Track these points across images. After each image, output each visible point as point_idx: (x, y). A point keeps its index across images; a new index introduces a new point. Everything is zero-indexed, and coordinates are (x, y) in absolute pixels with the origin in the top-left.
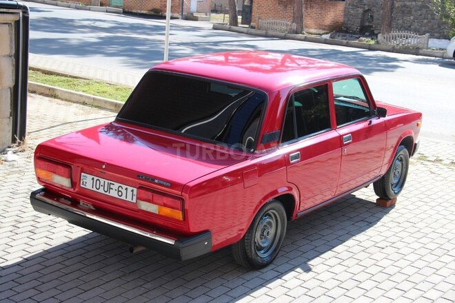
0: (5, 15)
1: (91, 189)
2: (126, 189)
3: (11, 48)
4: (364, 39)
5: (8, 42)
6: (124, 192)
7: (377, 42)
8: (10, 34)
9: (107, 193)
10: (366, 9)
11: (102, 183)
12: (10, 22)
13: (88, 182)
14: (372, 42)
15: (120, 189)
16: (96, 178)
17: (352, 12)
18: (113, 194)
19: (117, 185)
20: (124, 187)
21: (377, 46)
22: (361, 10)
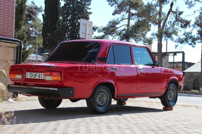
0: (12, 44)
1: (29, 78)
2: (42, 74)
3: (14, 57)
4: (193, 90)
5: (13, 55)
6: (41, 75)
7: (200, 91)
8: (14, 52)
9: (35, 78)
10: (195, 79)
11: (33, 75)
12: (14, 47)
13: (29, 75)
14: (197, 91)
15: (40, 75)
16: (31, 73)
17: (188, 81)
18: (37, 77)
19: (38, 73)
20: (41, 74)
21: (200, 93)
22: (192, 80)
